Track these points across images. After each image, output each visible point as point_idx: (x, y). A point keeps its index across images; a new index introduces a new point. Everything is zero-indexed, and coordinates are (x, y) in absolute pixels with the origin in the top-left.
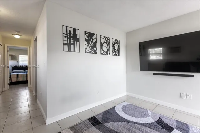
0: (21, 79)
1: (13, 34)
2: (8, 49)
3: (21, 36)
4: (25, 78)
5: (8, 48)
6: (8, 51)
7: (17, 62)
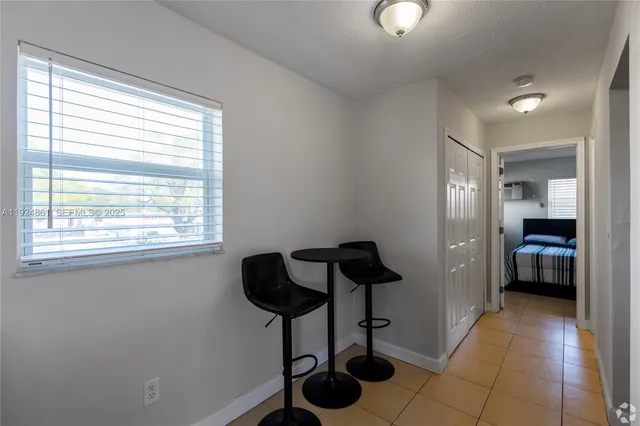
0: (549, 277)
1: (511, 102)
2: (503, 166)
3: (543, 96)
4: (567, 274)
5: (503, 161)
6: (501, 171)
7: (542, 205)
